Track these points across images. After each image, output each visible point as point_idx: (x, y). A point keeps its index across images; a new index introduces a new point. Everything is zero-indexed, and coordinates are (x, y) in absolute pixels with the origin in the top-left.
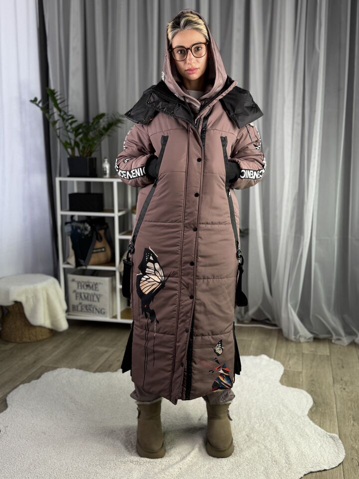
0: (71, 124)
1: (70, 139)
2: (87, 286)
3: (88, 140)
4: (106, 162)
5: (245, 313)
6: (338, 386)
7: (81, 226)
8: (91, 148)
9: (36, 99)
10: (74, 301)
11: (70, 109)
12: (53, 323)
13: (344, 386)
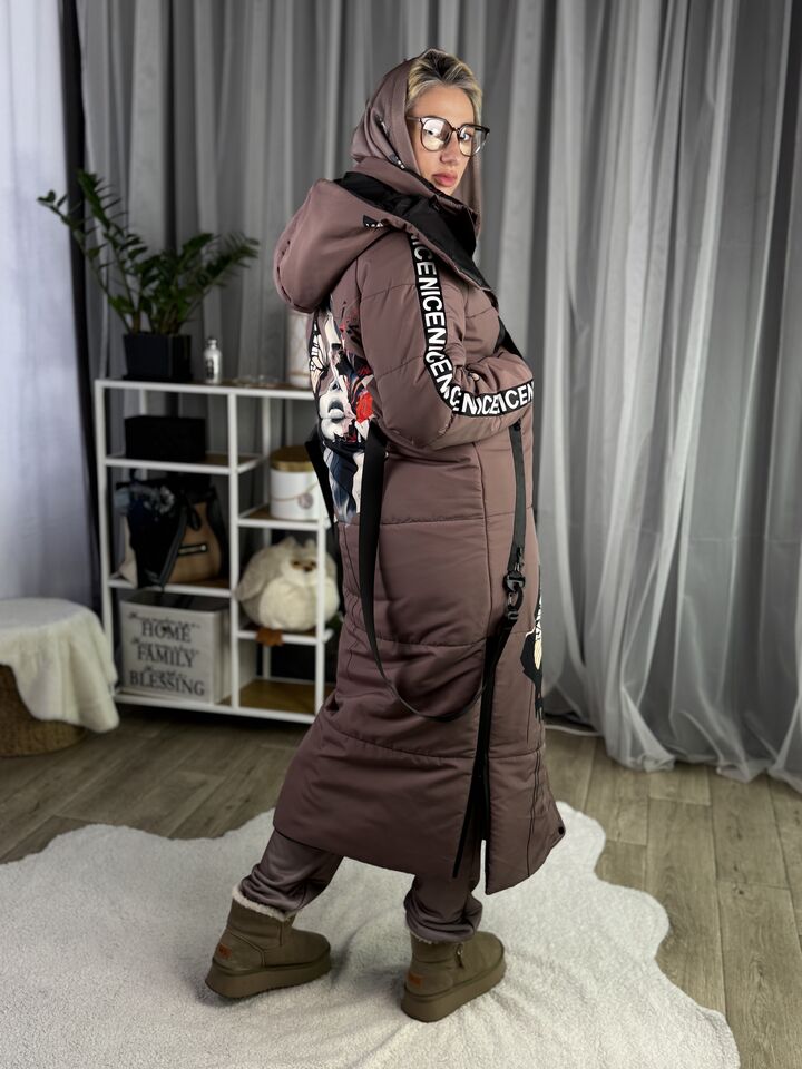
0: (132, 256)
1: (129, 290)
2: (164, 629)
3: (170, 296)
4: (213, 347)
6: (728, 884)
7: (153, 493)
8: (178, 312)
9: (52, 196)
10: (134, 662)
11: (131, 220)
12: (82, 715)
13: (740, 887)
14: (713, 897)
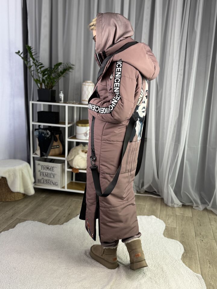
0: (40, 68)
1: (39, 77)
2: (47, 168)
3: (50, 79)
4: (62, 93)
5: (142, 187)
6: (199, 238)
7: (45, 132)
8: (52, 84)
9: (19, 52)
10: (39, 177)
11: (40, 59)
12: (25, 191)
13: (202, 239)
14: (195, 242)
